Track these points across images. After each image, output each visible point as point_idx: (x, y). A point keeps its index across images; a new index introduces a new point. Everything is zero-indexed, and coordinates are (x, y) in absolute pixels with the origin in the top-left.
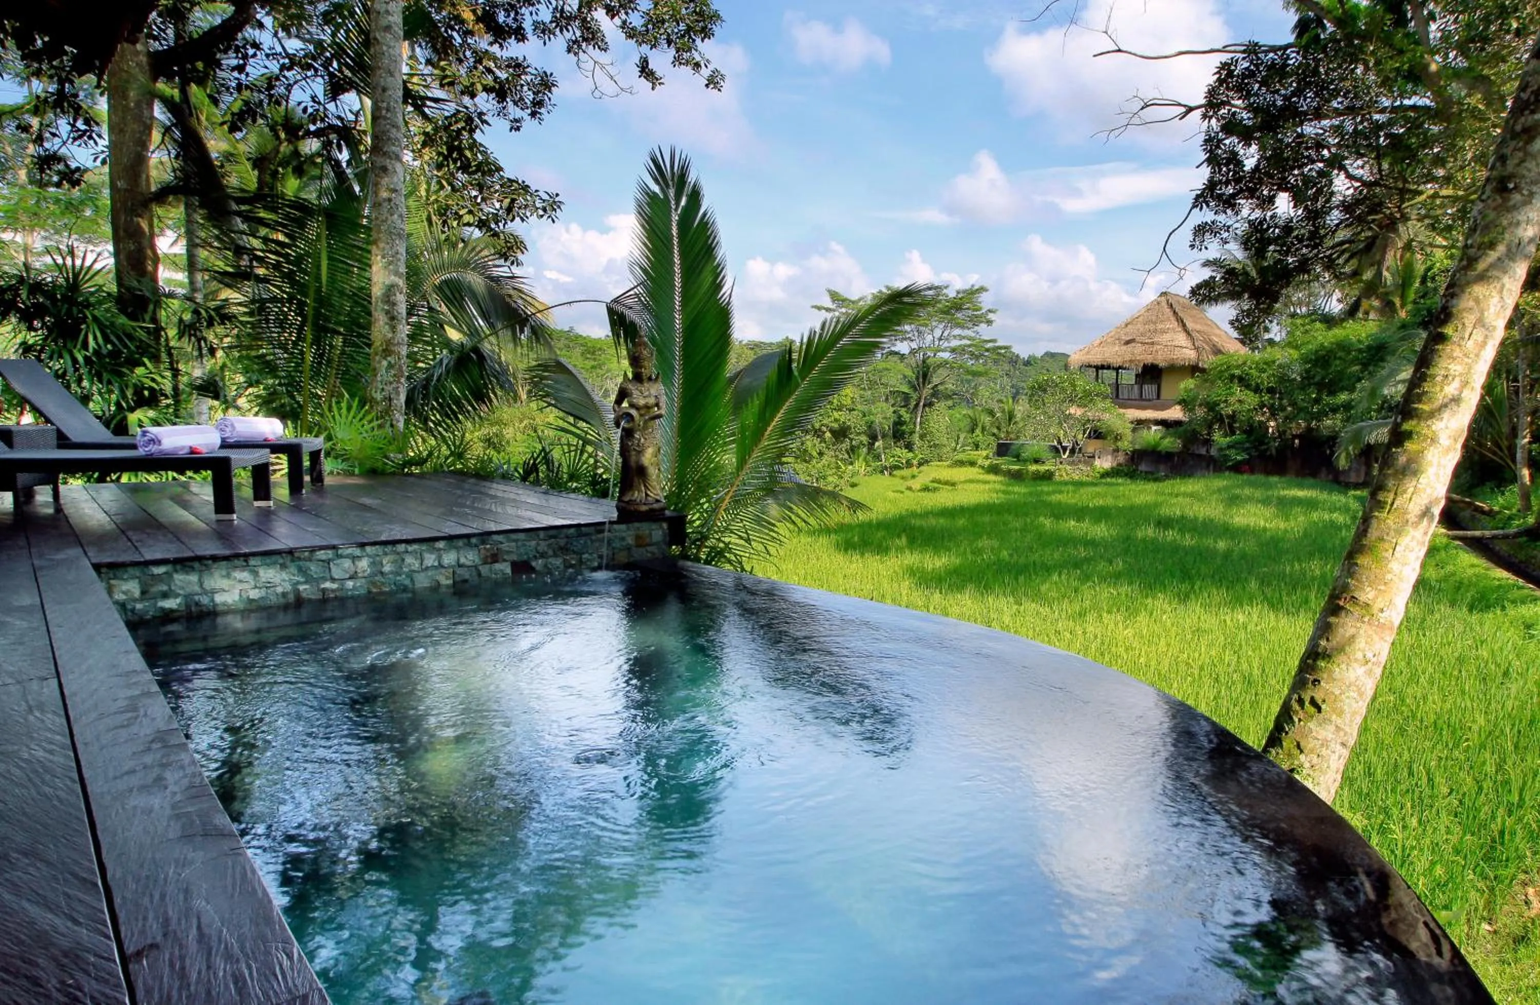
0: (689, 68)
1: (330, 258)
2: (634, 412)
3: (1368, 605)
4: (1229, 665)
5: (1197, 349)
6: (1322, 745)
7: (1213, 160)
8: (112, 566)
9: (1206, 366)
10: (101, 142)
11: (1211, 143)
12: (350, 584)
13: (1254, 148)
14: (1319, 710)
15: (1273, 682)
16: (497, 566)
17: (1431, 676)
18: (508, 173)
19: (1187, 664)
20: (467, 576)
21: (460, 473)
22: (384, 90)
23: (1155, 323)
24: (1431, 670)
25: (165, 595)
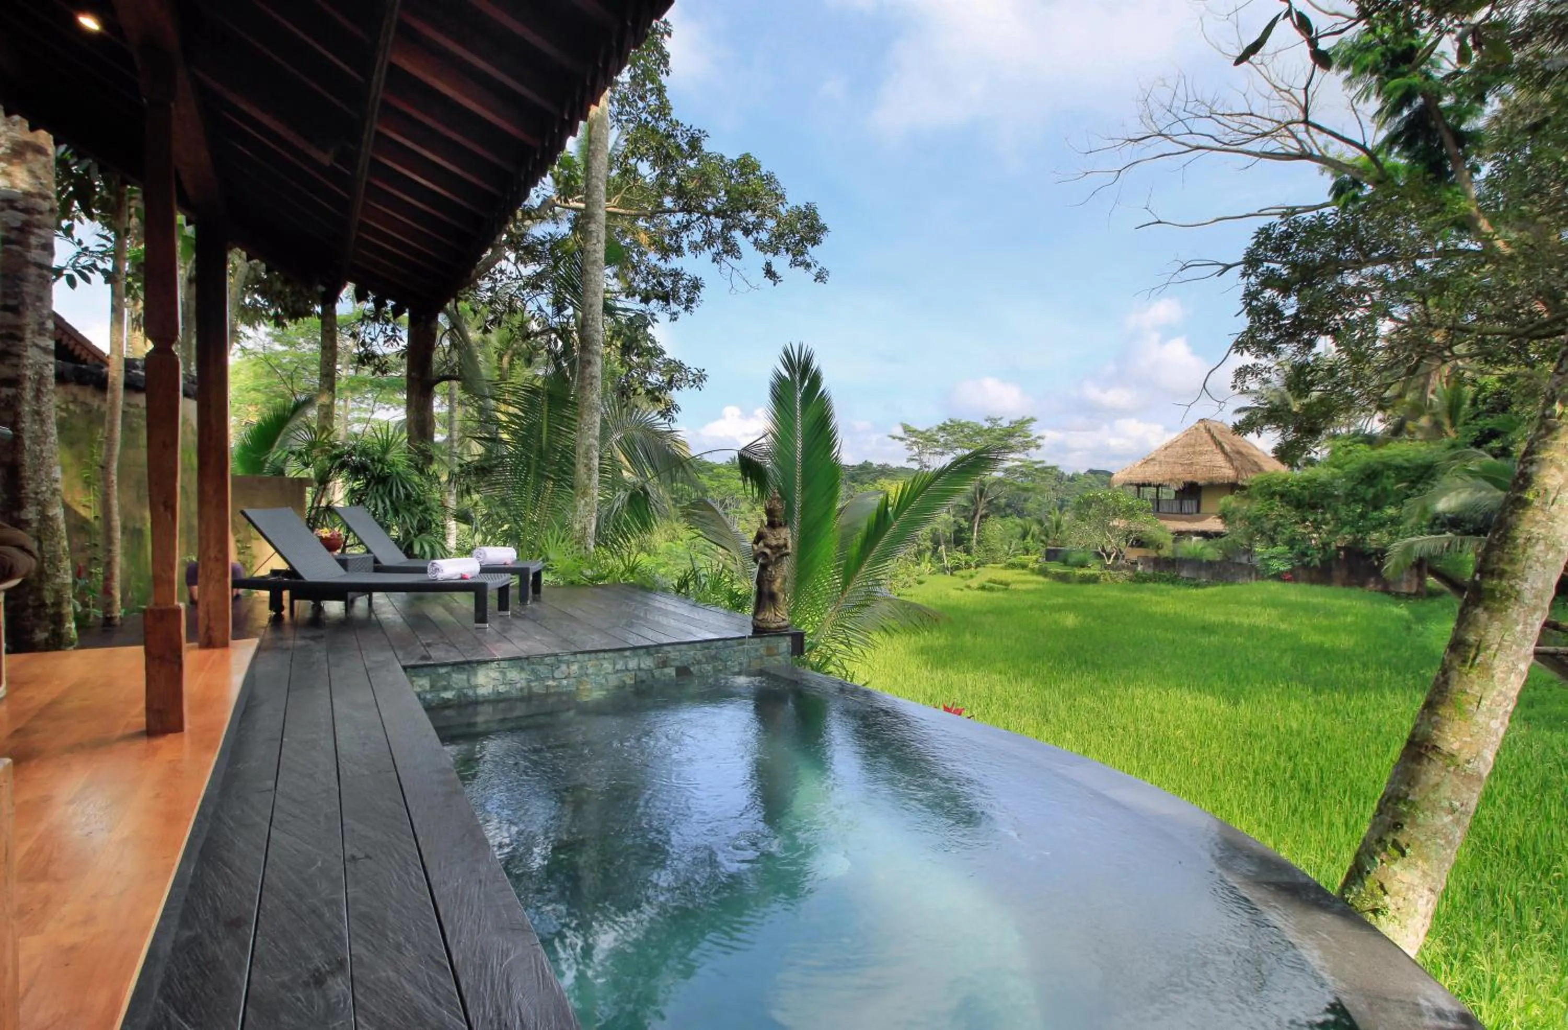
0: (802, 268)
1: (549, 426)
2: (768, 551)
3: (1453, 755)
4: (1285, 771)
5: (1236, 469)
6: (1408, 889)
7: (1252, 311)
8: (414, 667)
9: (1245, 483)
10: (401, 343)
11: (1250, 296)
12: (565, 682)
13: (1293, 299)
14: (1403, 854)
15: (1334, 792)
16: (667, 670)
17: (1508, 798)
18: (669, 355)
19: (1241, 767)
20: (644, 678)
21: (632, 585)
22: (591, 306)
23: (1194, 446)
24: (1507, 792)
25: (445, 689)
